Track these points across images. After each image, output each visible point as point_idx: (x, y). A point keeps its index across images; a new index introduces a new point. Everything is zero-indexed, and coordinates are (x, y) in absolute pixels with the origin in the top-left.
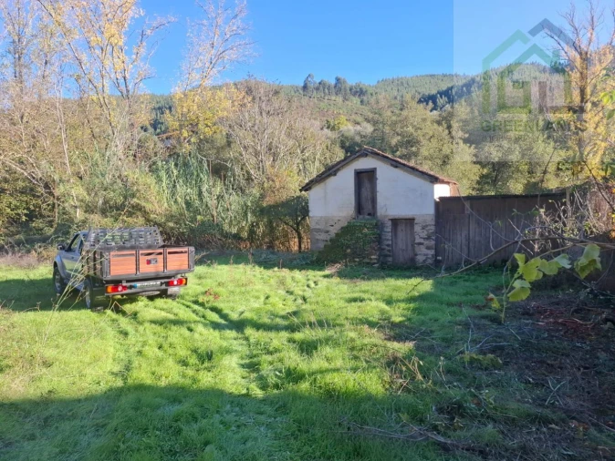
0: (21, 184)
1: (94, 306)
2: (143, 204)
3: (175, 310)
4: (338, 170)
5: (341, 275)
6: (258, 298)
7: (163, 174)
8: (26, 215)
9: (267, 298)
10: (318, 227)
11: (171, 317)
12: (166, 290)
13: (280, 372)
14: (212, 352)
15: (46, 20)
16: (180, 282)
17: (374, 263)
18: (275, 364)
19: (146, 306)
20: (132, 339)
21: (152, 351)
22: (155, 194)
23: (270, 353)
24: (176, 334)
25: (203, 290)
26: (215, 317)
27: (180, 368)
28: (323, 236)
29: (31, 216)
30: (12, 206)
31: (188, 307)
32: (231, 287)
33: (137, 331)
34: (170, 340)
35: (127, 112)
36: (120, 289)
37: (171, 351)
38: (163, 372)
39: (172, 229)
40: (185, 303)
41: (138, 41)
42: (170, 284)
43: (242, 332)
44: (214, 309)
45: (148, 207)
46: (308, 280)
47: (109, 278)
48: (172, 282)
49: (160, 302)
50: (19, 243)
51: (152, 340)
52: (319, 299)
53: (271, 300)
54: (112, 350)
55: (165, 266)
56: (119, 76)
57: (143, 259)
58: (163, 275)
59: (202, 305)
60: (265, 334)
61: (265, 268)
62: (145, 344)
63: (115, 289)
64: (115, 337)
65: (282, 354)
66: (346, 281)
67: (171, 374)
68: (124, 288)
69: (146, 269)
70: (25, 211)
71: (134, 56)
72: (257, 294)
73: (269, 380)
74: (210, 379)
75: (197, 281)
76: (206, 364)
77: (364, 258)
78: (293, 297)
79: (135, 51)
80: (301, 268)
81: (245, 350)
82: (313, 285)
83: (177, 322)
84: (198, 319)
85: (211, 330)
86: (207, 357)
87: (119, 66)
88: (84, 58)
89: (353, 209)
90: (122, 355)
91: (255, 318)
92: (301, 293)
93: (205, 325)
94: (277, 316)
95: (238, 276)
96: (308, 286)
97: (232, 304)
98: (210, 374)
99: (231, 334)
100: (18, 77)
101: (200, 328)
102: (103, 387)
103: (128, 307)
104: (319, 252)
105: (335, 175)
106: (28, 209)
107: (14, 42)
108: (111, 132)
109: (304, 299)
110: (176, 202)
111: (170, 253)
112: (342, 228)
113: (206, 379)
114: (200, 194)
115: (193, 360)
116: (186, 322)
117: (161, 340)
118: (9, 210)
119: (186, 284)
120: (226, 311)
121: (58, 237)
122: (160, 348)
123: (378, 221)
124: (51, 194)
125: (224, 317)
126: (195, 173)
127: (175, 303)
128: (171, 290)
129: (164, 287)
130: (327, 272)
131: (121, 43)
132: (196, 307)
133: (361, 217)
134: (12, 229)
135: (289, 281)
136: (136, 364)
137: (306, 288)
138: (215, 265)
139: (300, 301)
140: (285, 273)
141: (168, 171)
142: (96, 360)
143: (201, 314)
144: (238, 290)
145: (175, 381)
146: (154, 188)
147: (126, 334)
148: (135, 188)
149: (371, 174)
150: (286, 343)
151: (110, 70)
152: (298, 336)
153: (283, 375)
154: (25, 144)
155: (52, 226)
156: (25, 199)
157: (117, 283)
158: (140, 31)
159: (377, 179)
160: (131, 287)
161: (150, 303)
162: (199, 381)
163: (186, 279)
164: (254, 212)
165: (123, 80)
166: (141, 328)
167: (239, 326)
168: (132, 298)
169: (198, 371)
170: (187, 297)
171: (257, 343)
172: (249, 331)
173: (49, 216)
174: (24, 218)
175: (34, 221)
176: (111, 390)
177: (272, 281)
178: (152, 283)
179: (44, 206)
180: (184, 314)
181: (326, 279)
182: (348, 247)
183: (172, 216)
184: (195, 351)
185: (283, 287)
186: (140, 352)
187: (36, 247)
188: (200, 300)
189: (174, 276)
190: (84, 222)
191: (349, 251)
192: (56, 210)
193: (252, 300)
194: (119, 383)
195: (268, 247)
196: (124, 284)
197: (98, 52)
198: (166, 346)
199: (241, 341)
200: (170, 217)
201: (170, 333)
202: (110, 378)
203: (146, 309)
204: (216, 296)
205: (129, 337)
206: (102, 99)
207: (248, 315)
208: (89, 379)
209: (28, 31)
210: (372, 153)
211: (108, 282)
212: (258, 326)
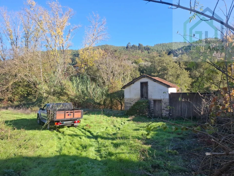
0: (26, 83)
1: (50, 129)
2: (67, 92)
3: (76, 131)
4: (135, 82)
5: (134, 120)
6: (103, 128)
7: (74, 81)
8: (26, 94)
9: (107, 128)
10: (127, 102)
11: (75, 133)
12: (74, 124)
13: (107, 153)
14: (86, 146)
15: (37, 26)
16: (78, 122)
17: (147, 116)
18: (106, 150)
19: (67, 129)
20: (62, 140)
21: (68, 145)
22: (71, 88)
23: (105, 147)
24: (76, 139)
25: (86, 124)
26: (89, 134)
27: (76, 150)
28: (129, 105)
29: (28, 94)
30: (22, 91)
31: (80, 130)
32: (95, 123)
33: (64, 138)
34: (74, 141)
35: (63, 59)
36: (59, 124)
37: (74, 145)
38: (71, 151)
39: (77, 101)
40: (79, 129)
41: (68, 33)
42: (74, 122)
43: (97, 140)
44: (89, 131)
45: (69, 93)
46: (122, 122)
47: (56, 120)
48: (76, 122)
49: (71, 128)
50: (24, 104)
51: (68, 141)
52: (124, 129)
53: (108, 129)
54: (56, 144)
55: (73, 117)
56: (61, 46)
57: (67, 114)
58: (73, 119)
59: (85, 130)
60: (104, 140)
61: (108, 116)
62: (66, 142)
63: (57, 124)
64: (57, 140)
65: (108, 147)
66: (135, 122)
67: (74, 152)
68: (60, 123)
69: (67, 117)
70: (26, 93)
71: (66, 39)
72: (103, 126)
73: (103, 155)
74: (85, 154)
75: (84, 121)
76: (84, 150)
77: (143, 114)
78: (115, 128)
79: (67, 37)
80: (121, 117)
81: (97, 145)
82: (123, 124)
83: (76, 135)
84: (83, 134)
85: (87, 139)
86: (85, 147)
87: (61, 42)
88: (49, 39)
89: (140, 96)
90: (59, 146)
91: (102, 135)
92: (118, 126)
93: (85, 137)
94: (109, 135)
95: (98, 120)
96: (121, 124)
97: (94, 130)
98: (85, 152)
99: (93, 140)
100: (27, 45)
101: (83, 138)
102: (54, 155)
103: (61, 130)
104: (128, 111)
105: (134, 83)
106: (27, 92)
107: (26, 34)
108: (57, 65)
109: (119, 129)
110: (78, 91)
111: (75, 112)
112: (135, 103)
113: (84, 154)
114: (87, 88)
115: (81, 148)
116: (79, 135)
117: (71, 141)
118: (21, 92)
119: (80, 122)
120: (92, 132)
121: (38, 103)
122: (71, 144)
123: (149, 100)
124: (36, 87)
125: (92, 134)
126: (85, 81)
127: (76, 129)
128: (75, 124)
129: (73, 123)
130: (129, 119)
131: (62, 34)
132: (83, 130)
133: (143, 99)
134: (21, 99)
135: (115, 122)
136: (63, 148)
137: (120, 125)
138: (91, 115)
139: (118, 129)
140: (115, 119)
141: (76, 80)
142: (51, 147)
143: (84, 133)
144: (97, 125)
145: (75, 154)
146: (71, 86)
147: (60, 139)
148: (65, 87)
149: (146, 83)
150: (110, 144)
151: (58, 44)
152: (114, 142)
153: (107, 154)
154: (28, 69)
155: (35, 98)
156: (27, 88)
157: (58, 122)
158: (69, 30)
159: (148, 85)
160: (62, 123)
161: (68, 128)
162: (82, 154)
163: (80, 121)
164: (105, 95)
165: (62, 47)
166: (65, 137)
167: (96, 137)
168: (62, 127)
169: (82, 151)
170: (80, 127)
171: (101, 144)
172: (99, 139)
173: (34, 95)
174: (26, 95)
175: (29, 96)
176: (56, 156)
177: (110, 122)
178: (69, 122)
179: (33, 91)
180: (79, 132)
181: (128, 122)
182: (138, 110)
183: (77, 96)
184: (81, 145)
185: (112, 124)
186: (64, 145)
187: (30, 106)
188: (84, 128)
189: (76, 120)
190: (47, 98)
191: (138, 111)
192: (37, 92)
193: (101, 128)
194: (58, 154)
195: (110, 108)
196: (60, 122)
197: (54, 37)
198: (72, 143)
199: (96, 143)
200: (76, 97)
201: (74, 139)
202: (56, 152)
203: (67, 131)
204: (90, 126)
205: (61, 140)
206: (54, 54)
207: (99, 134)
208: (50, 152)
209: (31, 30)
210: (146, 76)
211: (56, 121)
212: (102, 138)
